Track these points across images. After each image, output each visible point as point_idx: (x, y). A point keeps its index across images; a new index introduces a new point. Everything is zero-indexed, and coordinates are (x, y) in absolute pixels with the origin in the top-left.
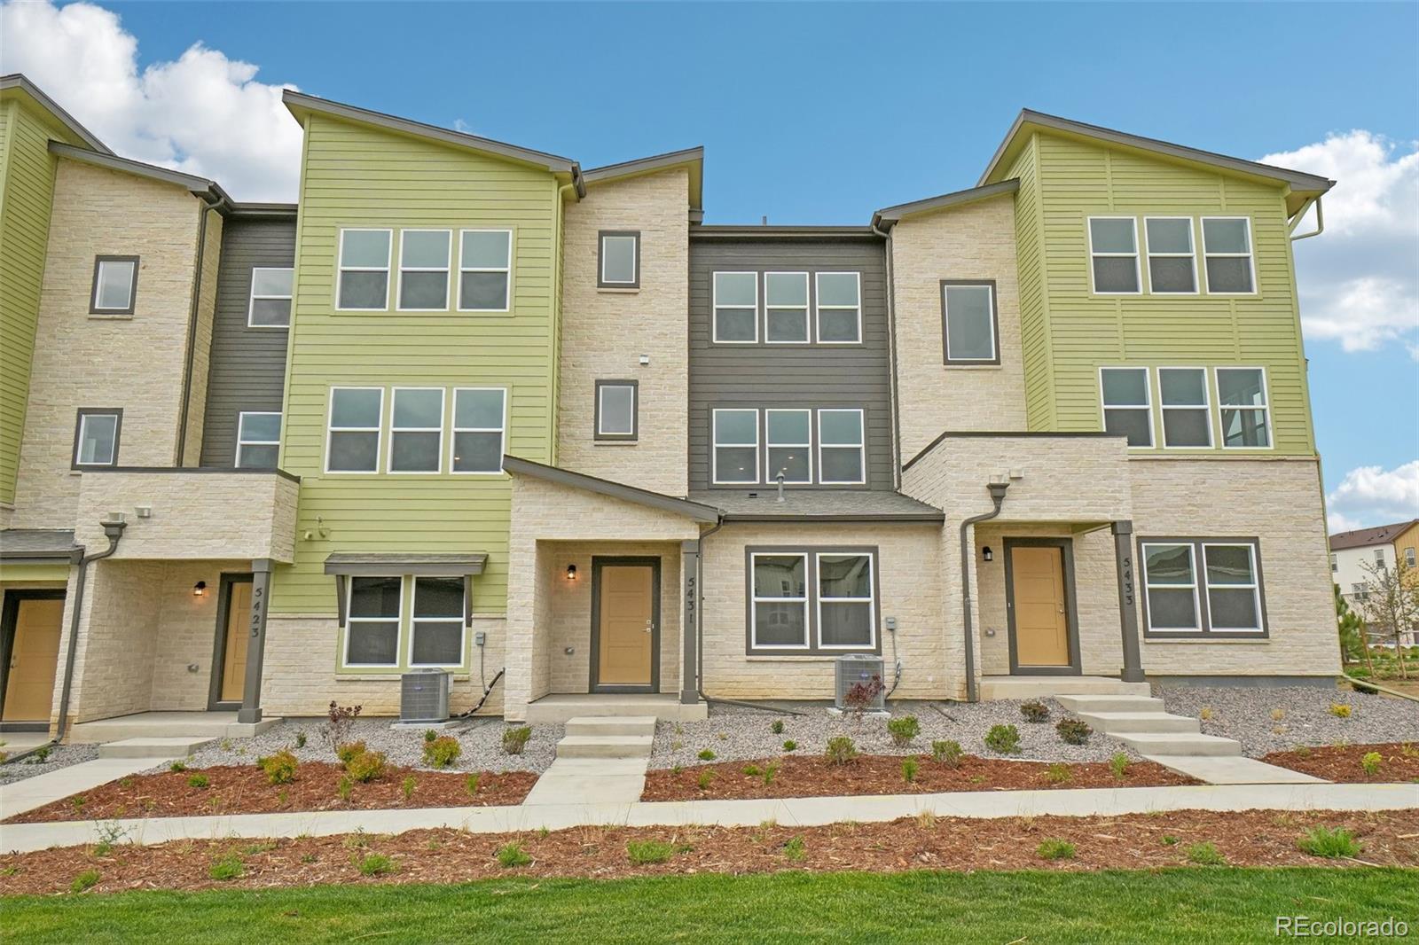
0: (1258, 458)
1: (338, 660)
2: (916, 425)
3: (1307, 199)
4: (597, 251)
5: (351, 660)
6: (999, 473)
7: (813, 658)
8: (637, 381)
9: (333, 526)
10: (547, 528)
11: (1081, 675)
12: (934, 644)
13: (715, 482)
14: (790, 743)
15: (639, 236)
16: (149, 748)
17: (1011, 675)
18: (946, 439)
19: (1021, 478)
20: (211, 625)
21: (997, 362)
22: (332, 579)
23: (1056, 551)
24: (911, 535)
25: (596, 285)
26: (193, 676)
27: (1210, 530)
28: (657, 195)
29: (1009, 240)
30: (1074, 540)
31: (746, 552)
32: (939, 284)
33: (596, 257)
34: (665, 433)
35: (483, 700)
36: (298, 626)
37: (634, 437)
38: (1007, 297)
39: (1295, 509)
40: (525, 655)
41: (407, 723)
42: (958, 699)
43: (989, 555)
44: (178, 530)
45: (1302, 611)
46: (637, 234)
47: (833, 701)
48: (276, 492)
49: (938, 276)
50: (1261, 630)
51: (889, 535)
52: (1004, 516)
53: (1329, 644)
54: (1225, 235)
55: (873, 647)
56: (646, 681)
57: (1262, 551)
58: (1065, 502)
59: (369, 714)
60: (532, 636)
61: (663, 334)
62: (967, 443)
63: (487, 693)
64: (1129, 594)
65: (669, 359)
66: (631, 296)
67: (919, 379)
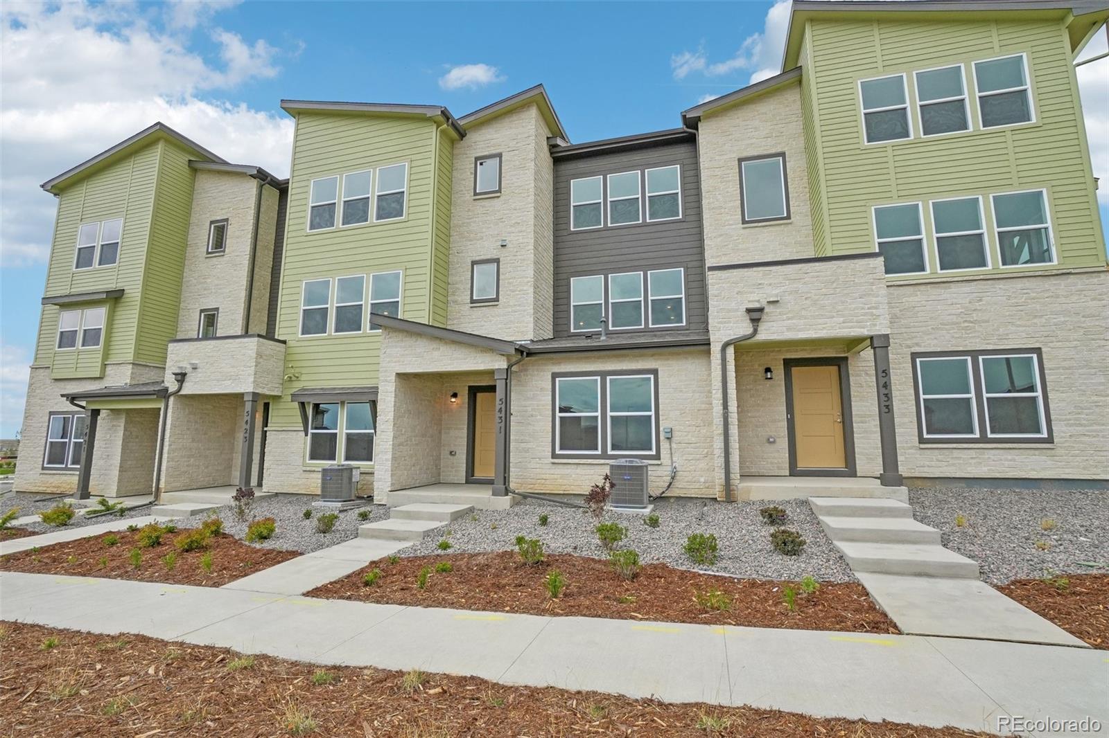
0: (1041, 273)
1: (304, 456)
4: (473, 172)
5: (311, 458)
6: (757, 299)
7: (602, 461)
8: (499, 259)
9: (304, 371)
10: (402, 365)
11: (855, 476)
12: (706, 450)
13: (572, 331)
15: (501, 157)
17: (790, 476)
19: (777, 301)
21: (788, 217)
22: (296, 405)
23: (833, 369)
24: (686, 358)
25: (473, 194)
27: (988, 344)
28: (514, 125)
29: (796, 119)
30: (849, 359)
31: (552, 377)
32: (737, 162)
33: (473, 176)
34: (518, 295)
37: (497, 299)
38: (796, 165)
40: (387, 457)
41: (325, 501)
42: (719, 498)
43: (769, 374)
44: (210, 376)
45: (1092, 417)
46: (500, 155)
48: (257, 349)
49: (736, 156)
50: (1045, 436)
51: (668, 359)
52: (762, 336)
55: (653, 452)
57: (1045, 361)
58: (820, 321)
60: (391, 443)
61: (516, 223)
62: (728, 274)
64: (887, 404)
65: (521, 241)
66: (496, 199)
67: (721, 238)
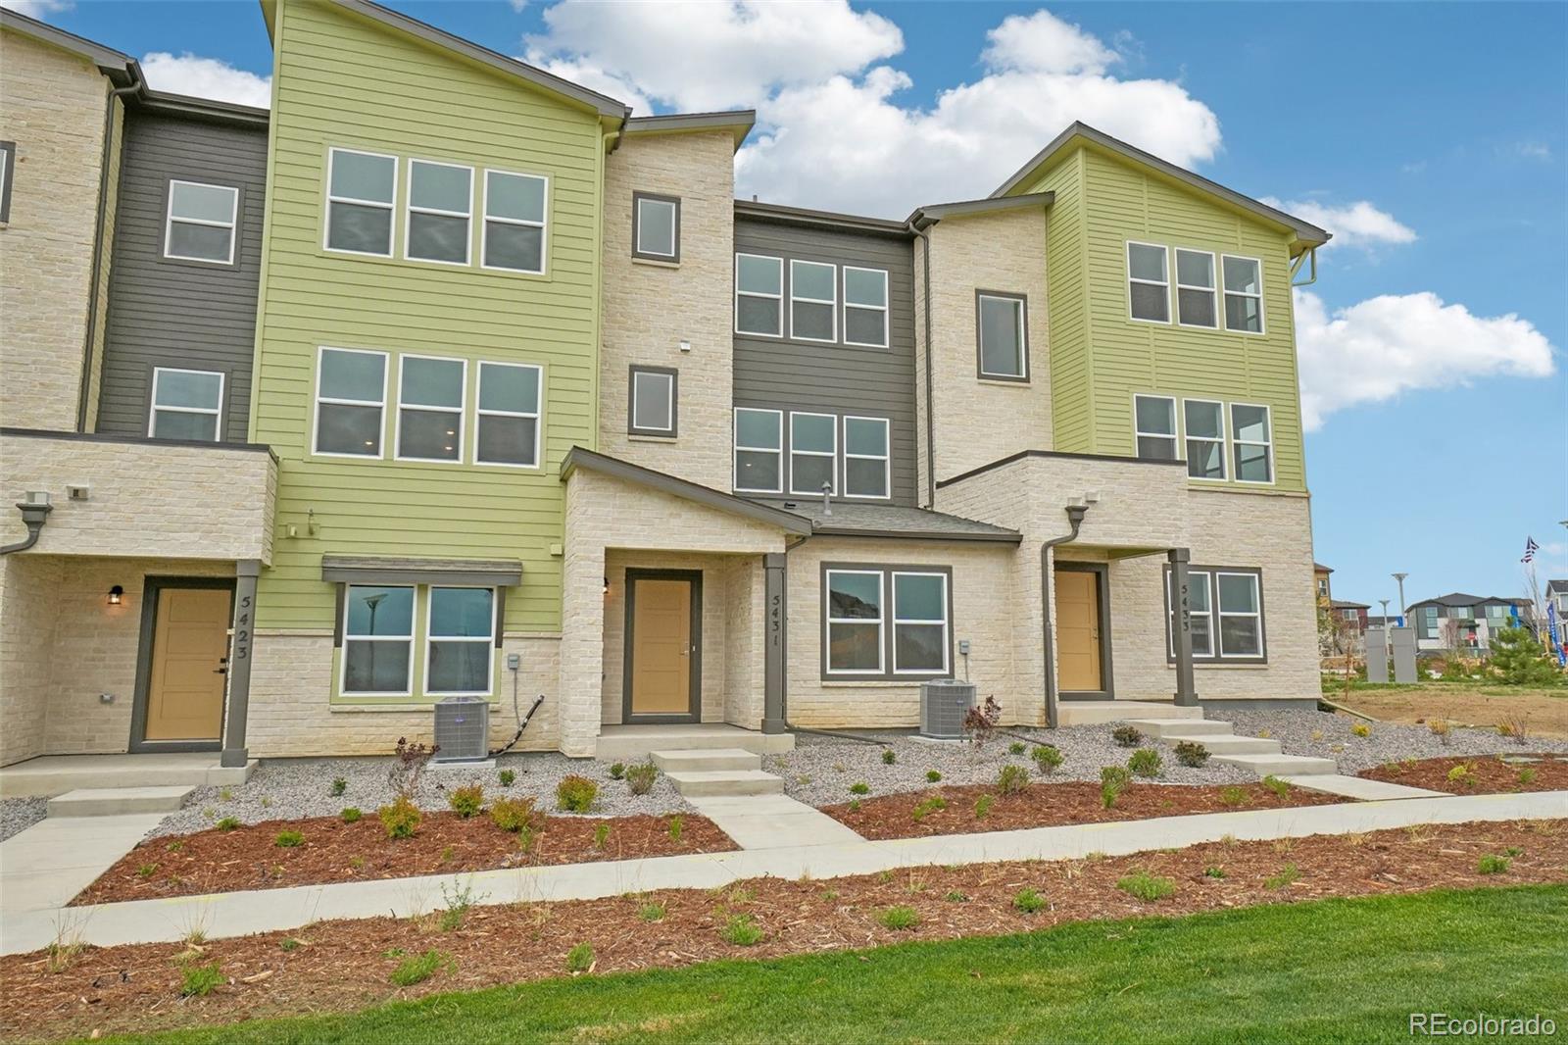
0: (1263, 492)
1: (333, 686)
2: (949, 440)
3: (1305, 248)
4: (631, 214)
5: (349, 687)
6: (1076, 496)
7: (889, 684)
8: (676, 370)
9: (324, 521)
10: (618, 535)
11: (1113, 700)
12: (1004, 669)
14: (935, 773)
15: (680, 203)
16: (125, 801)
18: (1029, 458)
19: (1095, 502)
20: (134, 643)
21: (1027, 380)
23: (1090, 577)
24: (983, 555)
25: (630, 252)
26: (107, 709)
27: (1224, 560)
28: (699, 157)
29: (1040, 255)
30: (1110, 566)
31: (821, 568)
32: (974, 294)
33: (630, 222)
34: (708, 431)
35: (520, 733)
36: (282, 645)
37: (673, 434)
38: (1037, 314)
39: (1290, 542)
40: (593, 681)
41: (444, 762)
42: (1037, 726)
44: (131, 519)
45: (1293, 638)
46: (677, 201)
47: (918, 728)
48: (266, 475)
49: (974, 284)
50: (1261, 656)
51: (963, 555)
52: (1080, 540)
53: (1313, 669)
54: (1240, 273)
55: (947, 671)
56: (683, 709)
57: (1264, 581)
58: (1134, 528)
59: (374, 753)
60: (600, 659)
61: (705, 318)
62: (1048, 463)
63: (524, 725)
64: (1186, 620)
65: (712, 348)
66: (670, 271)
67: (954, 392)
